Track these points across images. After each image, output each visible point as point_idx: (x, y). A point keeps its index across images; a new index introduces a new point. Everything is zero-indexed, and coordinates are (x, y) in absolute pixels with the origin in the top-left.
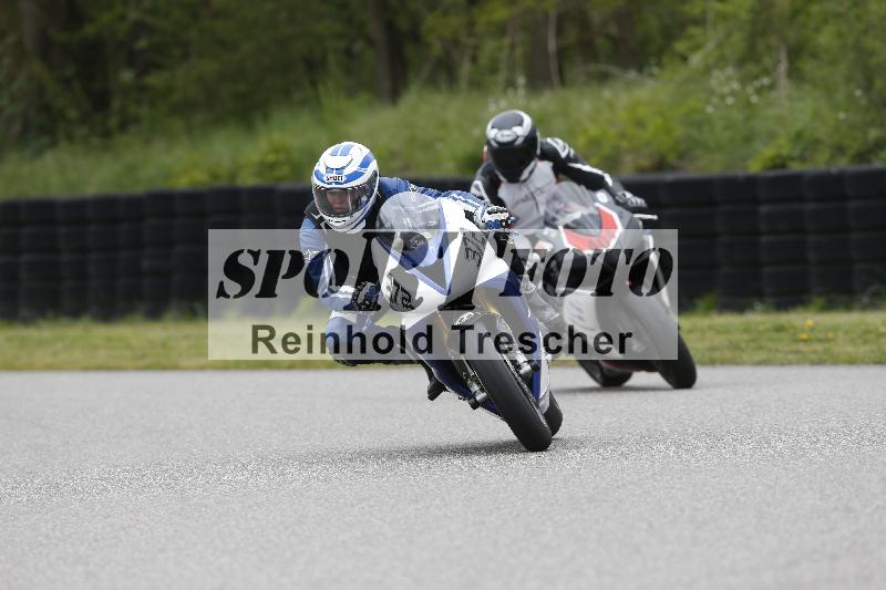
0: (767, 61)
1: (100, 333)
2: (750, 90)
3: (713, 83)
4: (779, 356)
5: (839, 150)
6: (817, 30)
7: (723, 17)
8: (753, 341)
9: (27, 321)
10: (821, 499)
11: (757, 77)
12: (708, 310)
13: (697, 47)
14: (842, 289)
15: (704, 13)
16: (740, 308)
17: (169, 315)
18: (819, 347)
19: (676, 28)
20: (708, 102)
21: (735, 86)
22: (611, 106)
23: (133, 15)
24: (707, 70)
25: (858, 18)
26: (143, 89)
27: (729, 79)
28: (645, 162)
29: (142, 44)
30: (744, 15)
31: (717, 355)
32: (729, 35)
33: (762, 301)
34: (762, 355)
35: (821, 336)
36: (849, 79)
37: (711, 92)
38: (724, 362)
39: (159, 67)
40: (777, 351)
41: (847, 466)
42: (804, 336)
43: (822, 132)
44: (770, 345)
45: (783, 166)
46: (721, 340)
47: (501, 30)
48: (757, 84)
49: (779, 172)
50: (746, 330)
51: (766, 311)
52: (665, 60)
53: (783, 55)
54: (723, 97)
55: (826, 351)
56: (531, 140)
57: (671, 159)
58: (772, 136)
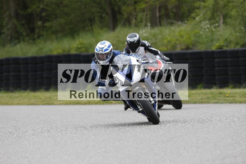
0: (217, 19)
1: (32, 94)
2: (212, 27)
3: (202, 25)
4: (220, 101)
5: (237, 44)
6: (231, 10)
7: (205, 7)
8: (213, 97)
9: (12, 91)
10: (232, 141)
11: (214, 24)
12: (201, 88)
13: (198, 15)
14: (238, 82)
15: (200, 6)
16: (210, 88)
17: (51, 90)
18: (231, 98)
19: (192, 10)
20: (201, 30)
21: (208, 26)
22: (174, 31)
23: (41, 6)
24: (200, 22)
25: (242, 7)
26: (44, 27)
27: (207, 24)
28: (183, 47)
29: (44, 14)
30: (211, 6)
31: (203, 100)
32: (207, 12)
33: (216, 86)
34: (216, 101)
35: (232, 95)
36: (240, 24)
37: (202, 28)
38: (205, 103)
39: (48, 21)
40: (220, 100)
41: (239, 131)
42: (227, 95)
43: (232, 39)
44: (218, 98)
45: (221, 48)
46: (205, 96)
47: (143, 10)
48: (214, 25)
49: (221, 50)
50: (211, 94)
51: (217, 89)
52: (189, 19)
53: (222, 17)
54: (205, 29)
55: (233, 99)
56: (139, 41)
57: (191, 46)
58: (219, 40)
